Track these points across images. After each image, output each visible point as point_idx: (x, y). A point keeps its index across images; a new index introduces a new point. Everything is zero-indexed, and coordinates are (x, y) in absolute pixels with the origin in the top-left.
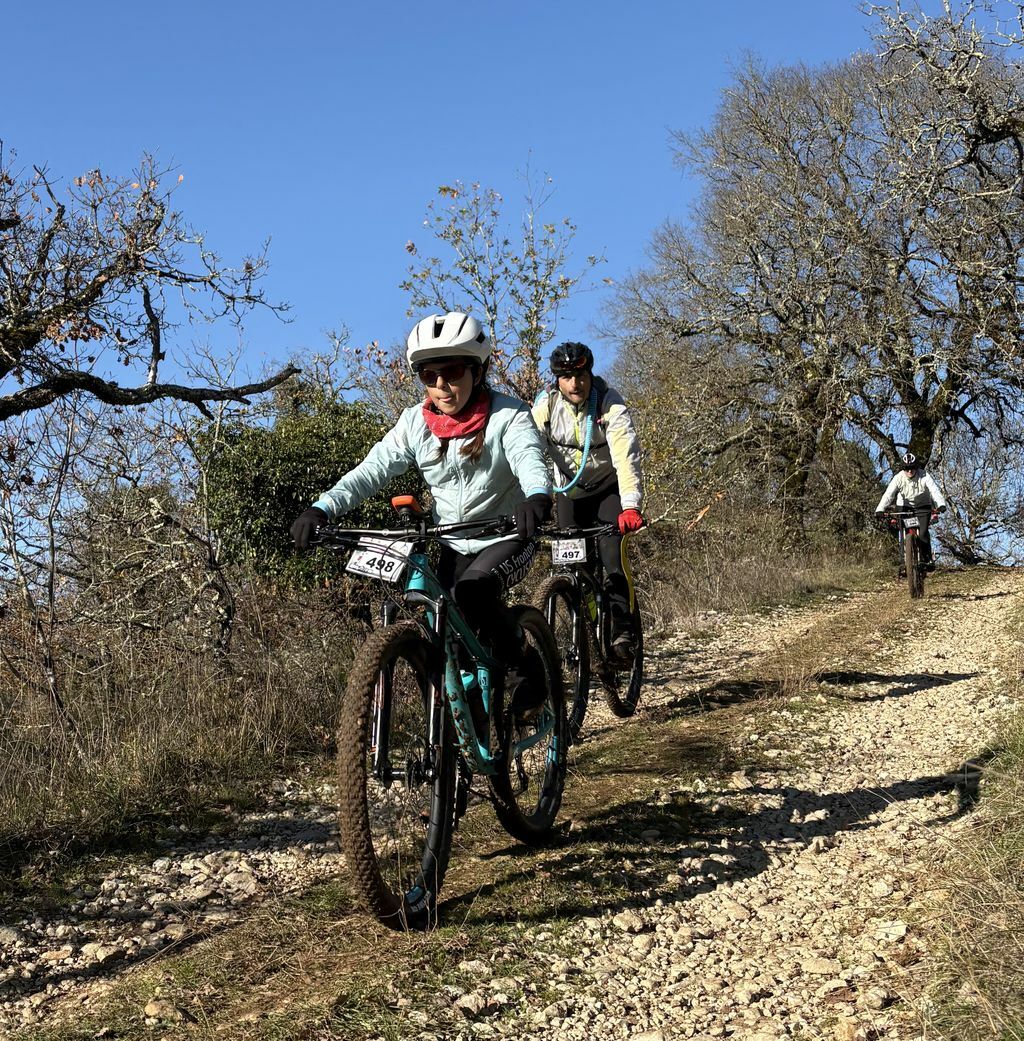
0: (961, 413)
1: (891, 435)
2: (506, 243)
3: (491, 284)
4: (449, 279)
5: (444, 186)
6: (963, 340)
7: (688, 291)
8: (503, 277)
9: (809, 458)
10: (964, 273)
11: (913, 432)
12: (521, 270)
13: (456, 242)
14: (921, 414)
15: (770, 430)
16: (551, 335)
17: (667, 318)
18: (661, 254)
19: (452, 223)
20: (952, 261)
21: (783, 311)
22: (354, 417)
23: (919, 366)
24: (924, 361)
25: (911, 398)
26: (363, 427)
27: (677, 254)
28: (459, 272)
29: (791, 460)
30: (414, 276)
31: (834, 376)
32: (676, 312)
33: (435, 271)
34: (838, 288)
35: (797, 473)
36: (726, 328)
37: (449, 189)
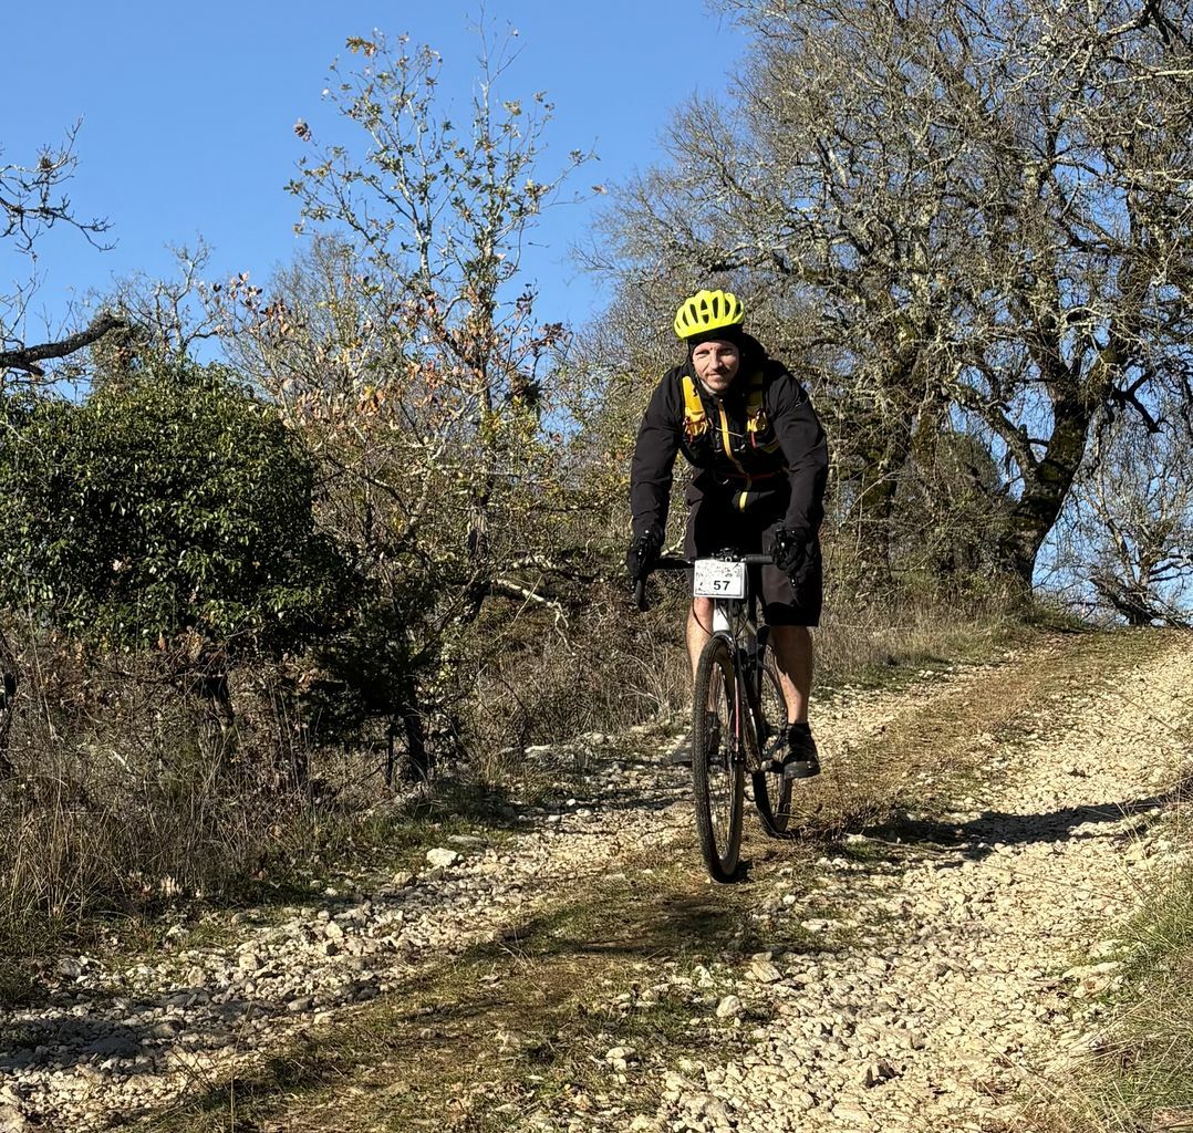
0: (1130, 395)
1: (1024, 427)
2: (447, 126)
3: (424, 189)
4: (360, 180)
5: (356, 38)
6: (1135, 287)
7: (723, 202)
8: (441, 178)
9: (899, 460)
10: (1136, 188)
11: (1058, 424)
12: (469, 169)
13: (372, 123)
14: (1070, 395)
15: (841, 416)
16: (513, 269)
17: (690, 243)
18: (683, 147)
19: (366, 94)
20: (1120, 168)
21: (866, 239)
22: (210, 388)
23: (1066, 325)
24: (1072, 318)
25: (1056, 373)
26: (222, 404)
27: (709, 147)
28: (375, 170)
29: (872, 462)
30: (307, 172)
31: (938, 339)
32: (705, 234)
33: (337, 166)
34: (948, 203)
35: (880, 482)
36: (780, 262)
37: (362, 42)
